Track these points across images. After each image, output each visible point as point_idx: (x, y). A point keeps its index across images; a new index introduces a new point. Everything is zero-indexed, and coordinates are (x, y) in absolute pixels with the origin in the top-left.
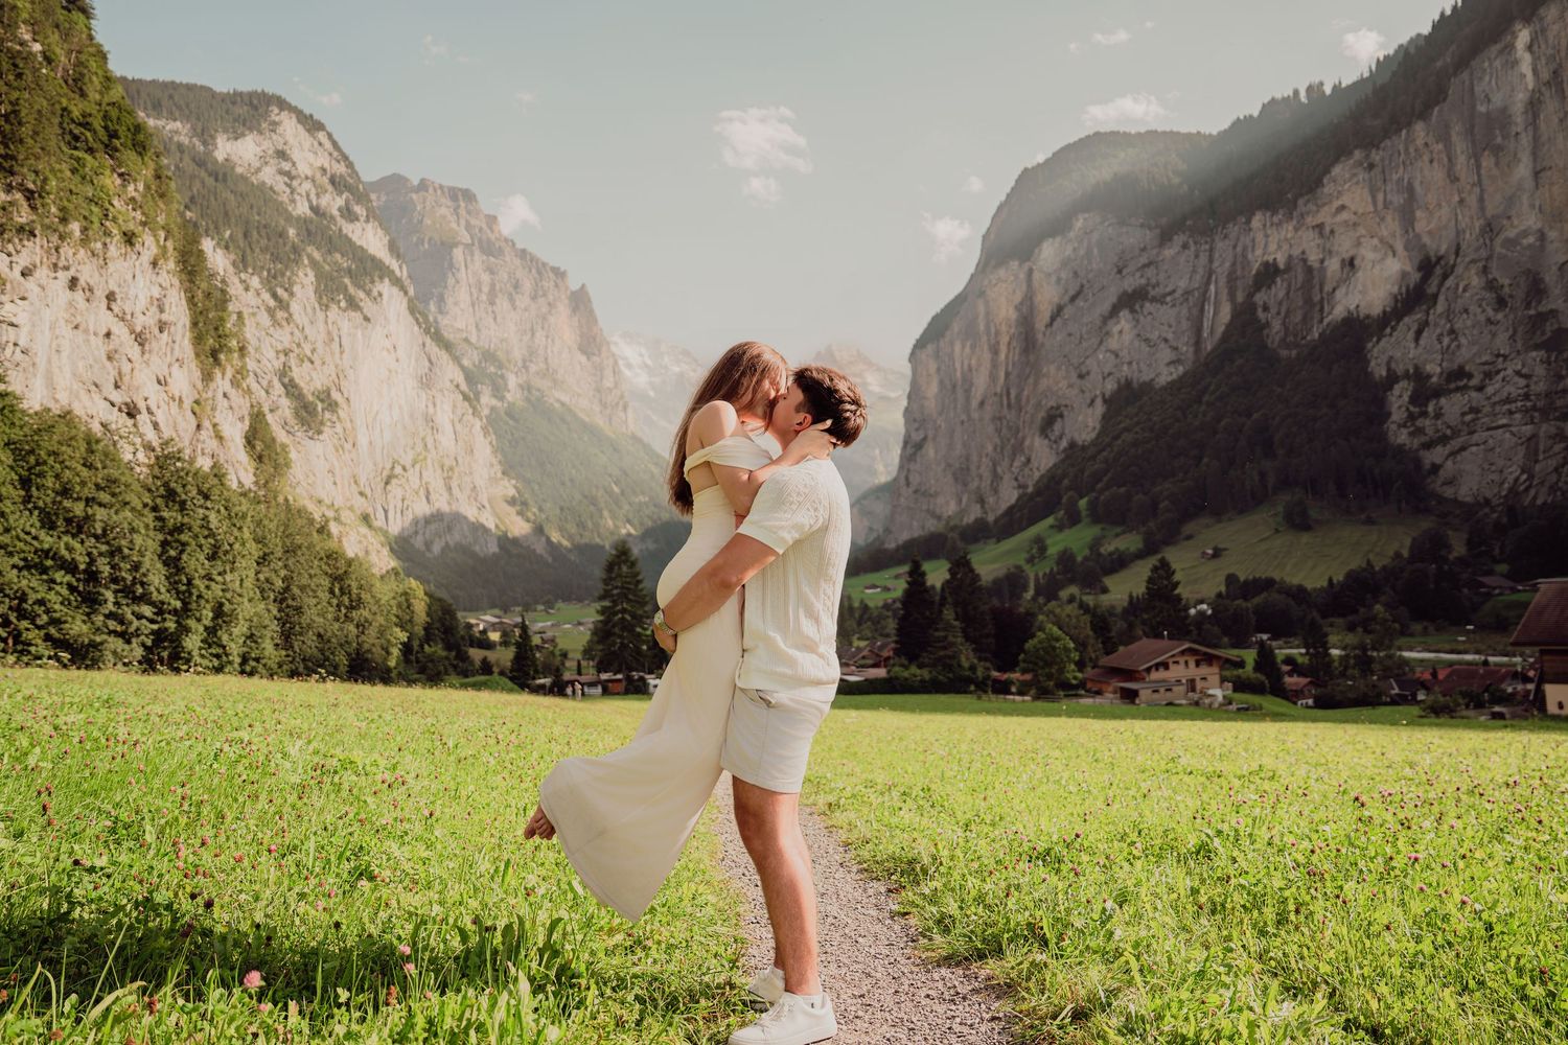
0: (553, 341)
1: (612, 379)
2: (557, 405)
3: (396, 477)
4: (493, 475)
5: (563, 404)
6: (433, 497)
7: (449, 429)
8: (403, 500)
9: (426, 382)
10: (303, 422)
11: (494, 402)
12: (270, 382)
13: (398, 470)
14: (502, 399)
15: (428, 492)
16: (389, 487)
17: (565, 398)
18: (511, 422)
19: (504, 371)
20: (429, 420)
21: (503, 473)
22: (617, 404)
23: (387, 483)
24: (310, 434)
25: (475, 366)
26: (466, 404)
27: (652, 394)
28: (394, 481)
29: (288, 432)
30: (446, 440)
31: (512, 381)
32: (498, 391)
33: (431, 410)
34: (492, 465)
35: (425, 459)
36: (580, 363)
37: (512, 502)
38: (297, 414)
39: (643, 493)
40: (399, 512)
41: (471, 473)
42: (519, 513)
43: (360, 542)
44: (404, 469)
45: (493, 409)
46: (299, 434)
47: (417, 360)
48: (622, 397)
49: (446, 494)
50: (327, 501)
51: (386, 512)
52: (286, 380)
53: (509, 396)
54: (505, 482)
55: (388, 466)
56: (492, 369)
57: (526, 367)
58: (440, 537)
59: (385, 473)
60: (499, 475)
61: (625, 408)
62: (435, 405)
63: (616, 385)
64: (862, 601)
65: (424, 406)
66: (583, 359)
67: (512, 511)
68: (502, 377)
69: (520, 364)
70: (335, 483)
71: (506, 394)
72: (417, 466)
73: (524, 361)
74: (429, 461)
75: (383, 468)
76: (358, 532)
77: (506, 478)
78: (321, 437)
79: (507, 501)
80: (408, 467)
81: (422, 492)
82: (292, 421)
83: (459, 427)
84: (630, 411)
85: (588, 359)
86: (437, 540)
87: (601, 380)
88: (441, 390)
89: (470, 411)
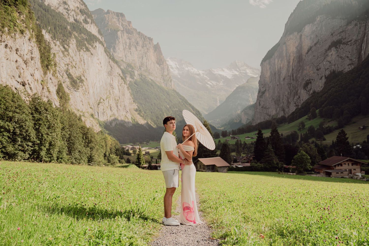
0: (148, 60)
1: (167, 72)
2: (150, 80)
3: (101, 103)
4: (130, 102)
5: (152, 80)
6: (112, 109)
7: (117, 88)
8: (103, 110)
9: (110, 73)
10: (73, 86)
11: (131, 79)
12: (63, 74)
13: (102, 101)
14: (133, 78)
15: (111, 108)
16: (99, 106)
17: (152, 78)
18: (136, 86)
19: (134, 70)
20: (111, 85)
21: (134, 102)
22: (168, 80)
23: (98, 105)
24: (75, 90)
25: (124, 68)
26: (122, 80)
27: (179, 77)
28: (101, 104)
29: (69, 89)
30: (116, 91)
31: (136, 73)
32: (132, 76)
33: (112, 82)
34: (130, 99)
35: (110, 97)
36: (157, 67)
37: (136, 110)
38: (71, 84)
39: (176, 108)
40: (102, 114)
41: (124, 101)
42: (138, 114)
43: (90, 122)
44: (104, 100)
45: (130, 82)
46: (71, 90)
47: (107, 67)
48: (170, 78)
49: (116, 108)
50: (81, 110)
51: (98, 113)
52: (68, 73)
53: (135, 78)
54: (134, 104)
55: (99, 99)
56: (130, 69)
57: (140, 69)
58: (115, 121)
59: (98, 101)
60: (132, 102)
61: (171, 81)
62: (113, 81)
63: (168, 74)
64: (244, 142)
65: (109, 80)
66: (158, 66)
67: (136, 113)
68: (133, 72)
69: (139, 68)
70: (83, 105)
71: (134, 77)
72: (108, 99)
73: (140, 67)
74: (111, 98)
75: (97, 100)
76: (90, 120)
77: (134, 103)
78: (79, 91)
79: (135, 110)
80: (105, 100)
81: (109, 107)
82: (70, 86)
83: (120, 87)
84: (172, 82)
85: (160, 66)
86: (114, 122)
87: (164, 72)
88: (115, 76)
89: (124, 82)
